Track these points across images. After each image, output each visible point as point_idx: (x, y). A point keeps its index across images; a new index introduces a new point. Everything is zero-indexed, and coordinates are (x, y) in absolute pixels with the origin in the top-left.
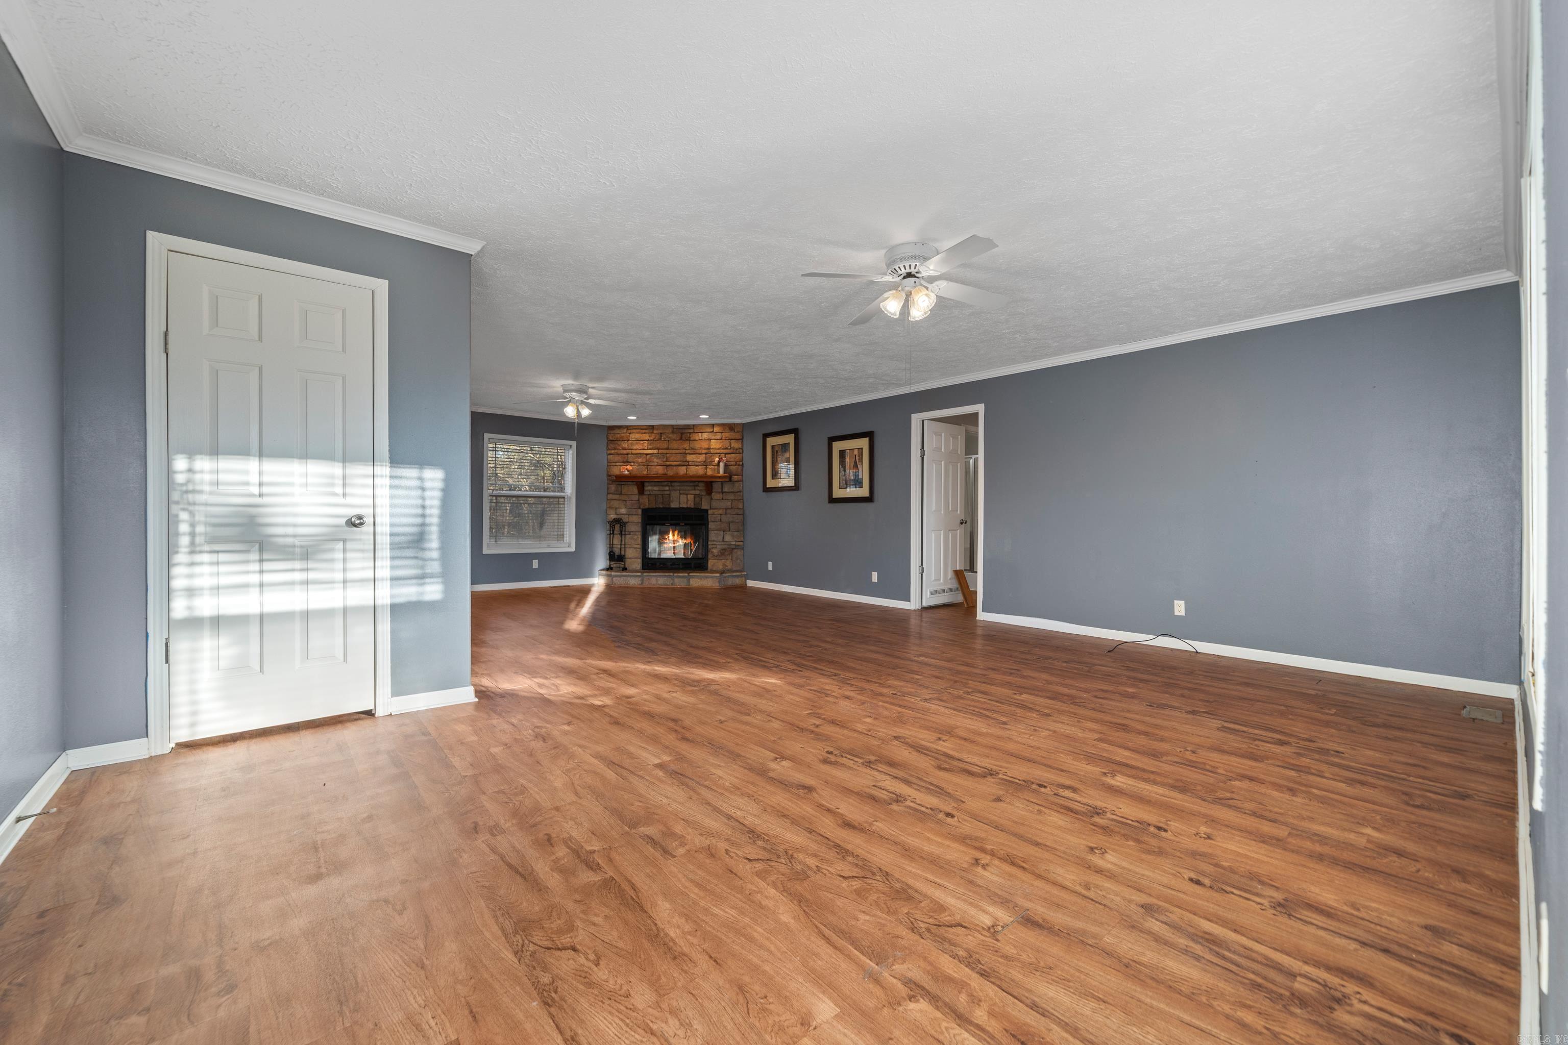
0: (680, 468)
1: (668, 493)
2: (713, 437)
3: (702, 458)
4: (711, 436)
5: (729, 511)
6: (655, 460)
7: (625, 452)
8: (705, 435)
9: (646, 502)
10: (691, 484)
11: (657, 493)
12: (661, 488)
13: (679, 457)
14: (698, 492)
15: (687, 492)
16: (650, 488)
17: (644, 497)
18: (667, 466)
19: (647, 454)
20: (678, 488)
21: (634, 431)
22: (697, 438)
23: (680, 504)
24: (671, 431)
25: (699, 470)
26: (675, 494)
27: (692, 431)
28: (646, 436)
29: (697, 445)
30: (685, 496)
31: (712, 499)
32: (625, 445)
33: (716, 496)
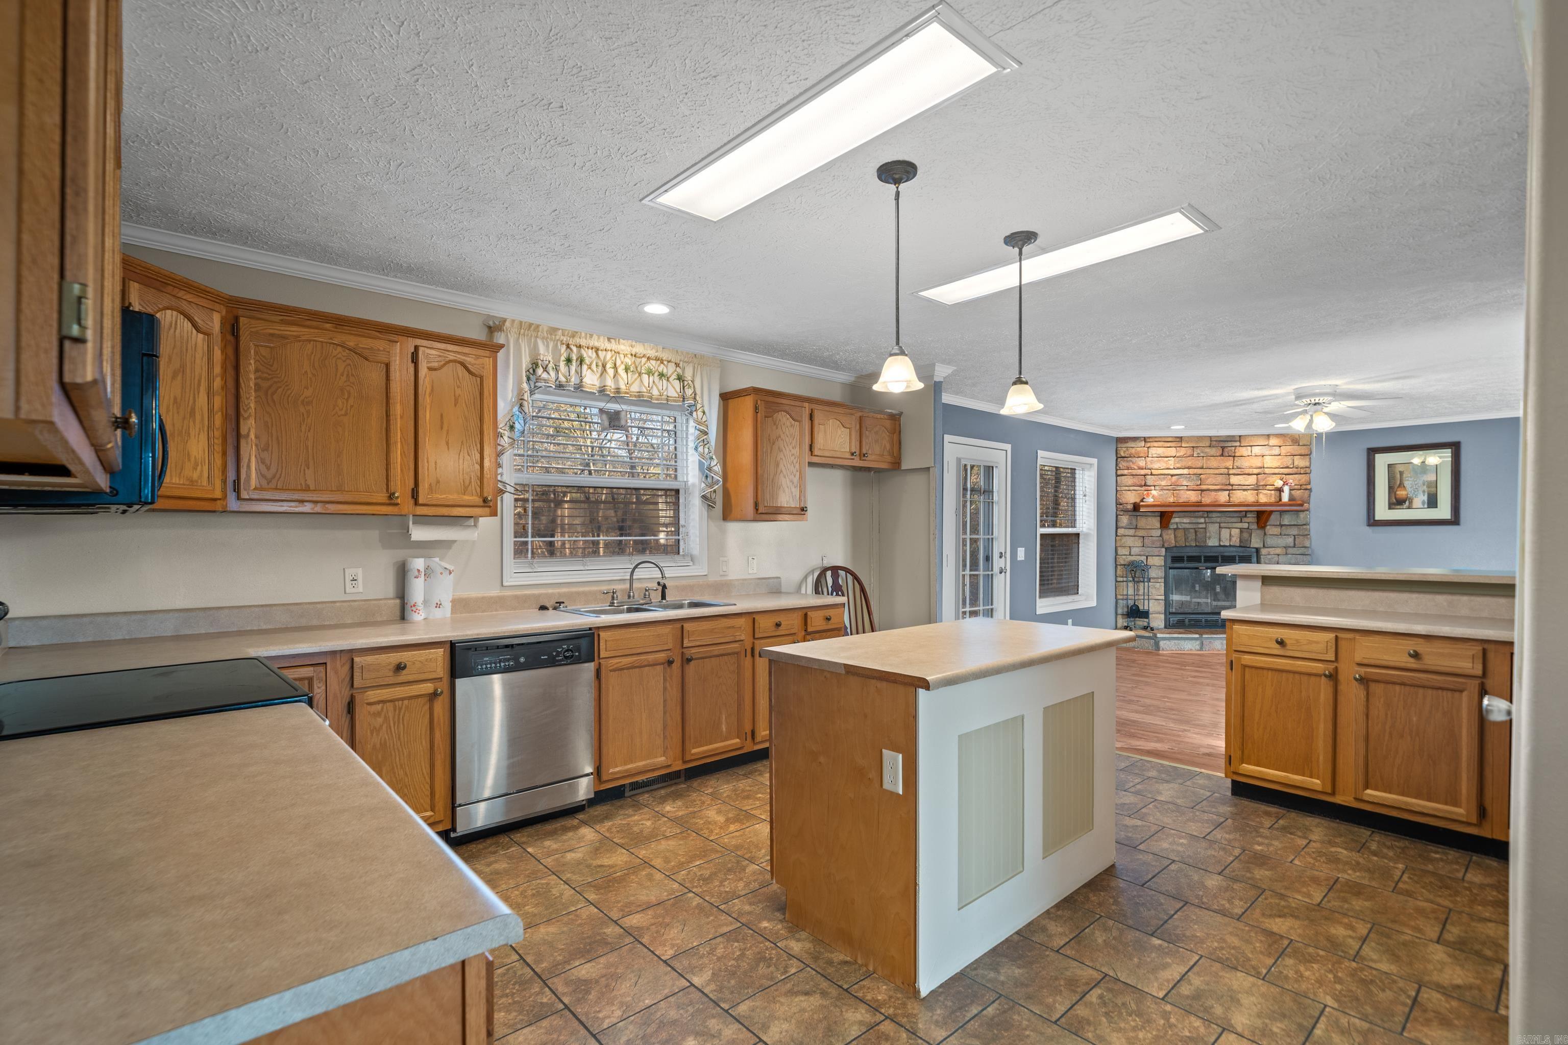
0: (1220, 493)
1: (1204, 526)
2: (1267, 453)
3: (1252, 480)
4: (1265, 451)
5: (1290, 551)
6: (1185, 483)
7: (1143, 472)
8: (1257, 450)
9: (1169, 537)
10: (1237, 515)
11: (1187, 526)
12: (1194, 520)
13: (1220, 479)
14: (1246, 525)
15: (1230, 525)
16: (1177, 520)
17: (1170, 532)
18: (1202, 491)
19: (1172, 475)
20: (1218, 520)
21: (1156, 444)
22: (1245, 454)
23: (1220, 540)
24: (1208, 444)
25: (1249, 497)
26: (1213, 528)
27: (1238, 444)
28: (1172, 452)
29: (1245, 463)
30: (1228, 530)
31: (1265, 534)
32: (1142, 463)
33: (1270, 530)
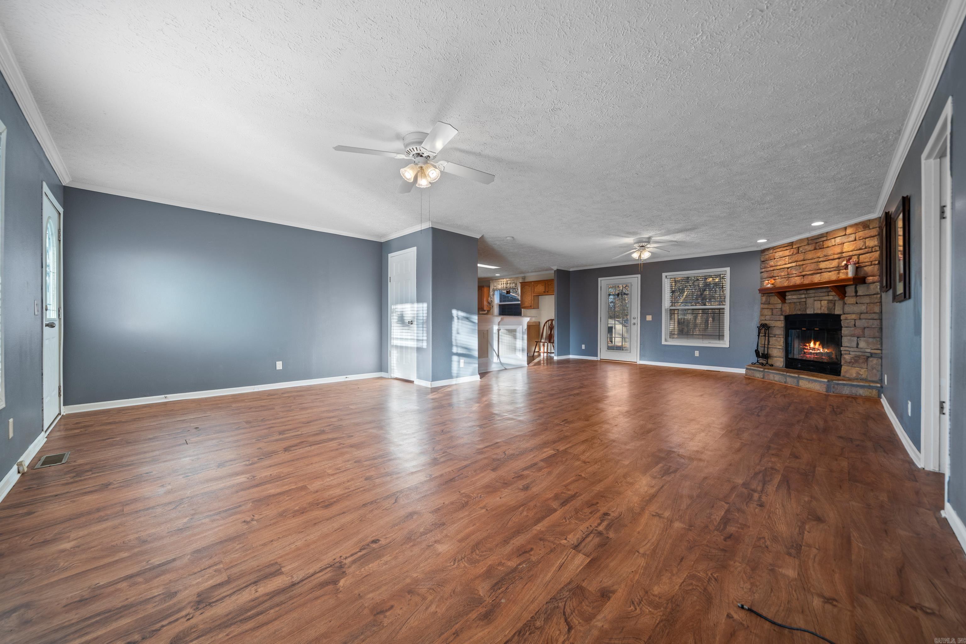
0: (815, 276)
1: (804, 300)
2: (846, 241)
3: (835, 263)
4: (844, 239)
5: (863, 316)
6: (794, 272)
7: (772, 269)
8: (838, 240)
9: (788, 310)
10: (824, 290)
11: (795, 301)
12: (799, 296)
13: (813, 266)
14: (831, 298)
15: (821, 298)
16: (790, 297)
17: (786, 305)
18: (803, 276)
19: (788, 268)
20: (813, 295)
21: (778, 250)
22: (830, 245)
23: (814, 310)
24: (806, 243)
25: (833, 276)
26: (810, 301)
27: (825, 239)
28: (787, 253)
29: (830, 251)
30: (819, 302)
31: (845, 304)
32: (772, 263)
33: (850, 300)
